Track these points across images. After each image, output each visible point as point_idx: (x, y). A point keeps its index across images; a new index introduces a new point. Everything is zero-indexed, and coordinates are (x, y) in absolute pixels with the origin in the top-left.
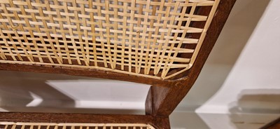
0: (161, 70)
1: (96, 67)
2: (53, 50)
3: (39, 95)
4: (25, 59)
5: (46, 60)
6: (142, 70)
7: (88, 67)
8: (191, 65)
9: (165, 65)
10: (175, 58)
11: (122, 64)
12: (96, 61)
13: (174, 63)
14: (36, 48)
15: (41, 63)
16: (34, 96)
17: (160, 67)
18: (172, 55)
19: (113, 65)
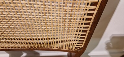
0: (72, 48)
1: (49, 48)
2: (34, 44)
3: (25, 52)
4: (24, 47)
5: (31, 47)
6: (65, 48)
7: (46, 48)
8: (83, 46)
9: (74, 46)
10: (77, 44)
11: (58, 47)
12: (49, 46)
13: (77, 46)
14: (28, 44)
15: (30, 48)
16: (23, 53)
17: (72, 47)
18: (76, 43)
19: (55, 47)
